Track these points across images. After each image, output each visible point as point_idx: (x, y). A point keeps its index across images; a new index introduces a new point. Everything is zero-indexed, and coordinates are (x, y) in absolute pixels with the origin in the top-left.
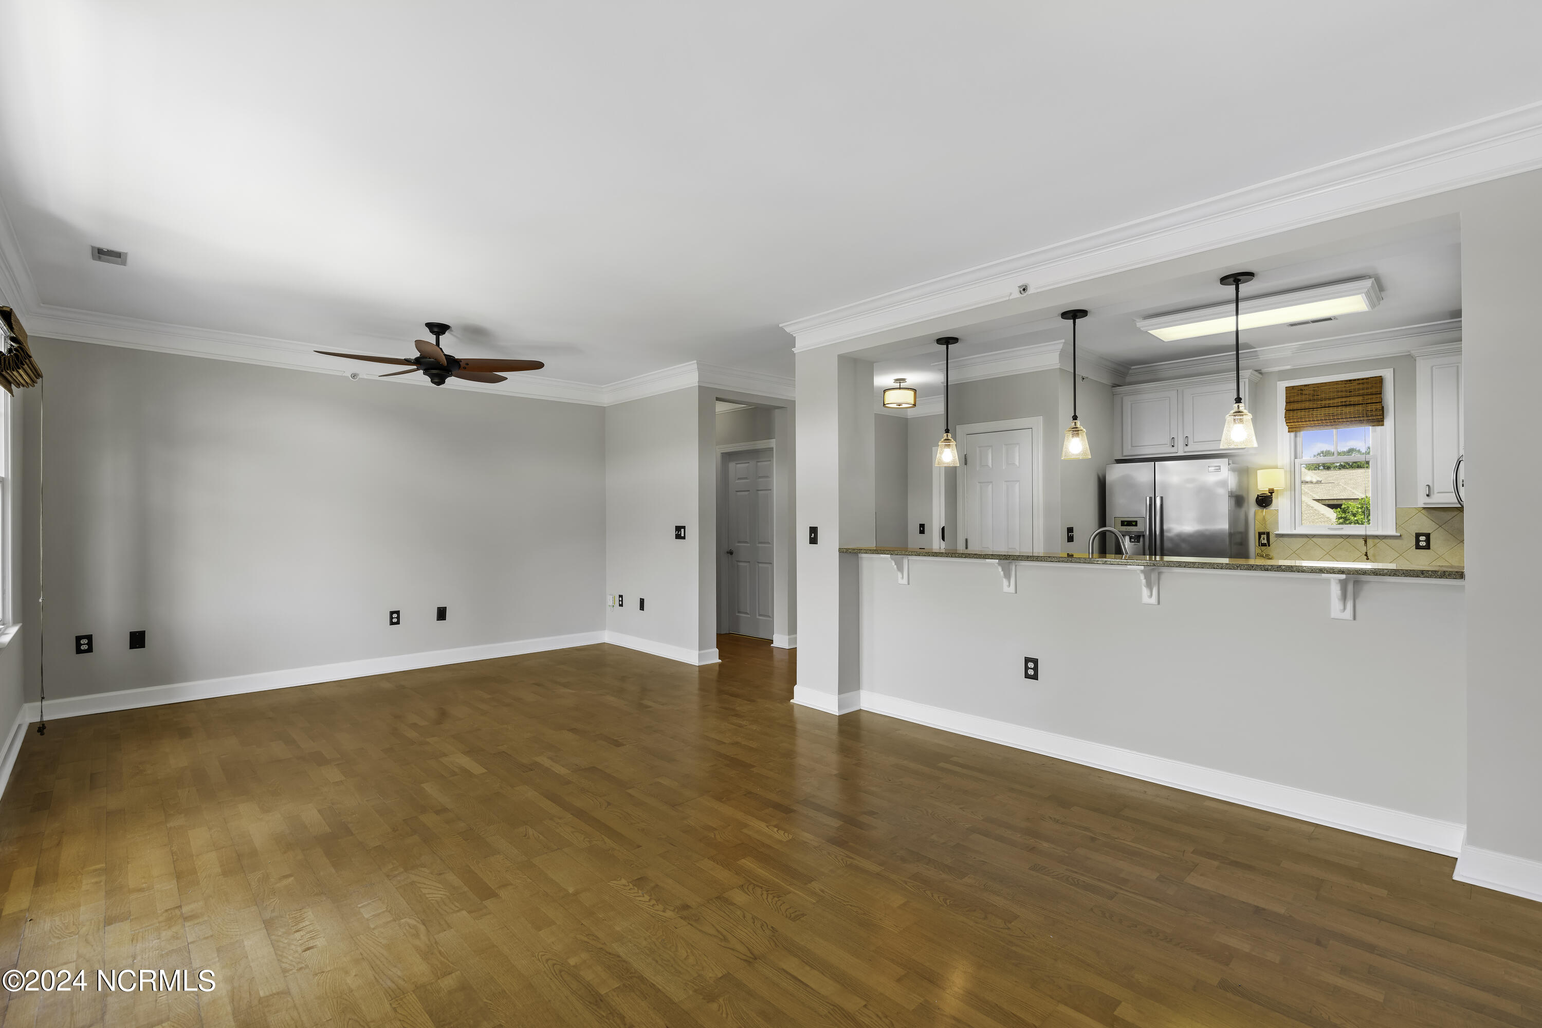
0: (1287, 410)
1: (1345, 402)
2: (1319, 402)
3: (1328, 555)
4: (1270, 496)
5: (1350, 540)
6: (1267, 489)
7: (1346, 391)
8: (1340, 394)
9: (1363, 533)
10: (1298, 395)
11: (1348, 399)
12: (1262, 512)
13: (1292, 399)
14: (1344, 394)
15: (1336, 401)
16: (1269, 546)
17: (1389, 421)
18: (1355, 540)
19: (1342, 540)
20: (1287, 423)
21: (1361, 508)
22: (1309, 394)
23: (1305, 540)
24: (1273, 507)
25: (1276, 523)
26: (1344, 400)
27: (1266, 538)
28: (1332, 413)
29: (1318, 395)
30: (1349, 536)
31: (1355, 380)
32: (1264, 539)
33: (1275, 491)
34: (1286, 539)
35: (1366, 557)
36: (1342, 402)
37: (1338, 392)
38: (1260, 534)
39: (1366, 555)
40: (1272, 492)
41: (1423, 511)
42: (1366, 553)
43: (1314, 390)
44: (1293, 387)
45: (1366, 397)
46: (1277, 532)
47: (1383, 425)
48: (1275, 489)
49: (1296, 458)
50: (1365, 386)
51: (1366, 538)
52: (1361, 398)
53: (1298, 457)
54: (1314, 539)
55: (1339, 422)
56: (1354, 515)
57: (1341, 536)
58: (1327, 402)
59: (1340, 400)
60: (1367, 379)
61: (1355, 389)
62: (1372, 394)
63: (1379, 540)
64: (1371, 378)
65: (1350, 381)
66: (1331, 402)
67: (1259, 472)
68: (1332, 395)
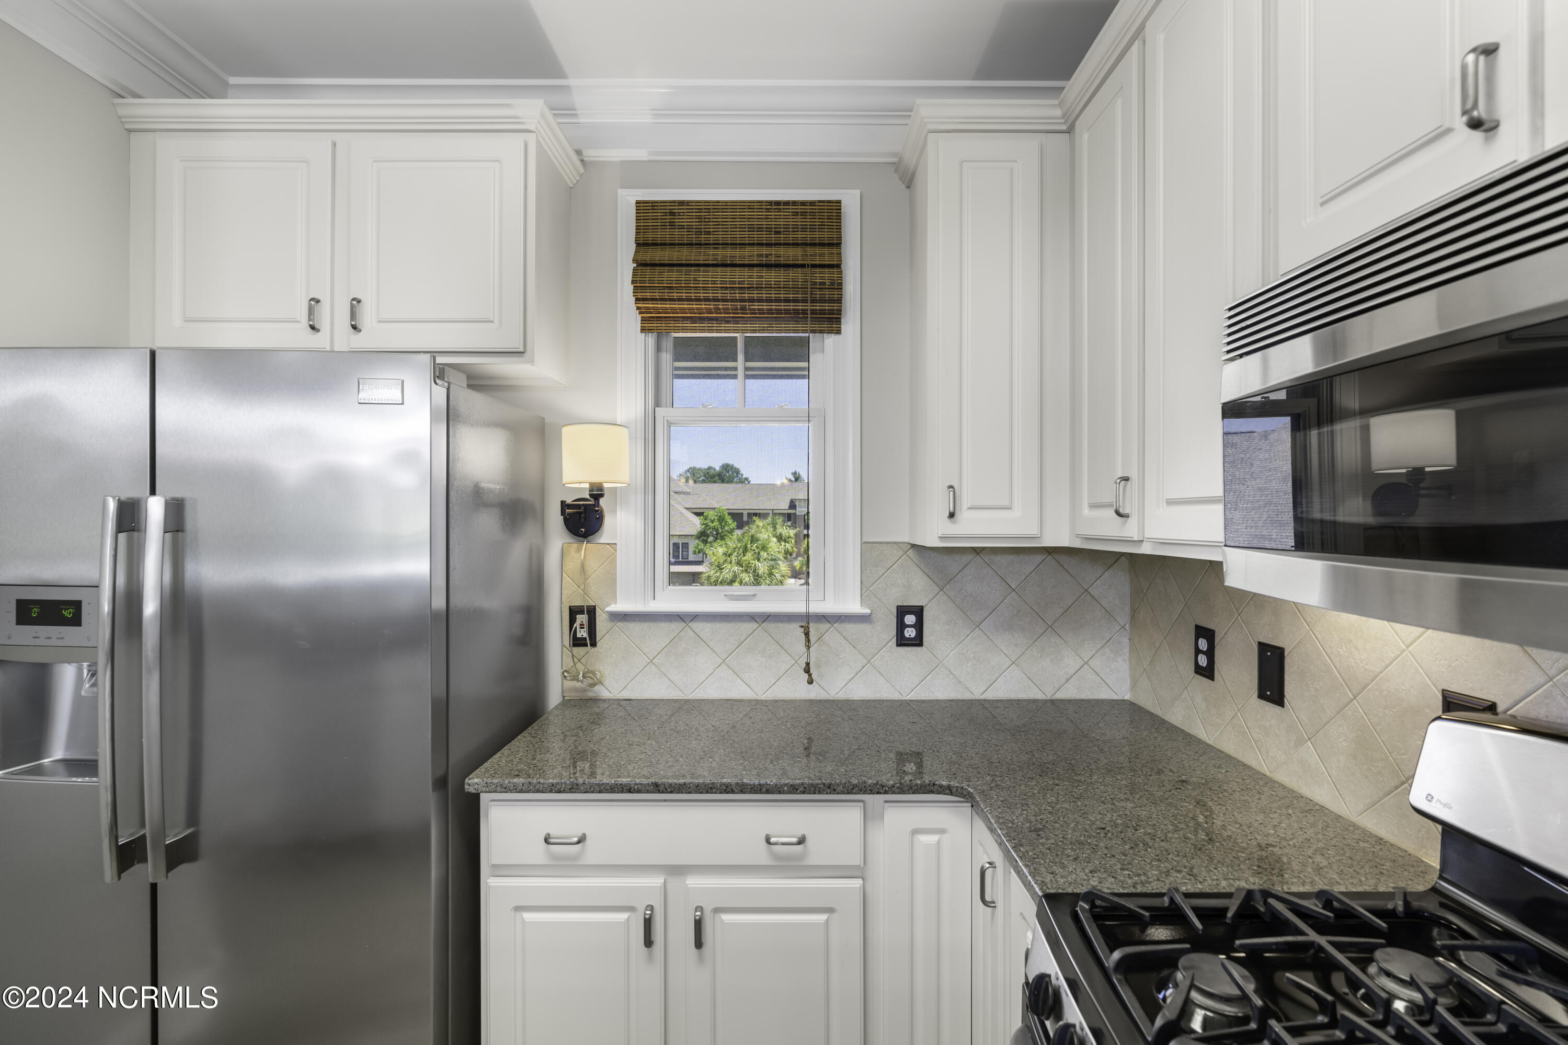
0: (641, 265)
1: (767, 256)
2: (711, 252)
3: (724, 667)
4: (594, 505)
5: (771, 626)
6: (587, 486)
7: (769, 229)
8: (755, 235)
9: (798, 607)
10: (664, 226)
11: (773, 250)
12: (579, 550)
13: (650, 236)
14: (764, 237)
15: (747, 251)
16: (594, 644)
17: (850, 323)
18: (780, 625)
19: (755, 625)
20: (637, 300)
21: (717, 516)
22: (689, 228)
23: (676, 626)
24: (606, 535)
25: (611, 581)
26: (765, 250)
27: (586, 626)
28: (740, 283)
29: (708, 233)
30: (767, 618)
31: (787, 203)
32: (582, 626)
33: (606, 492)
34: (636, 628)
35: (806, 676)
36: (762, 255)
37: (751, 228)
38: (574, 612)
39: (807, 670)
40: (597, 493)
41: (911, 553)
42: (808, 664)
43: (699, 217)
44: (654, 205)
45: (810, 250)
46: (613, 608)
47: (838, 332)
48: (606, 485)
49: (657, 404)
50: (808, 221)
51: (806, 621)
52: (799, 251)
53: (663, 401)
54: (697, 626)
55: (753, 312)
56: (712, 522)
57: (752, 617)
58: (729, 252)
59: (756, 251)
60: (812, 203)
61: (786, 227)
62: (822, 245)
63: (827, 626)
64: (820, 202)
65: (778, 203)
66: (738, 252)
67: (565, 430)
68: (738, 236)
